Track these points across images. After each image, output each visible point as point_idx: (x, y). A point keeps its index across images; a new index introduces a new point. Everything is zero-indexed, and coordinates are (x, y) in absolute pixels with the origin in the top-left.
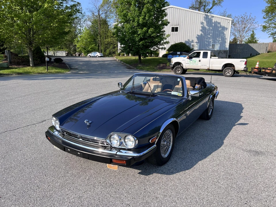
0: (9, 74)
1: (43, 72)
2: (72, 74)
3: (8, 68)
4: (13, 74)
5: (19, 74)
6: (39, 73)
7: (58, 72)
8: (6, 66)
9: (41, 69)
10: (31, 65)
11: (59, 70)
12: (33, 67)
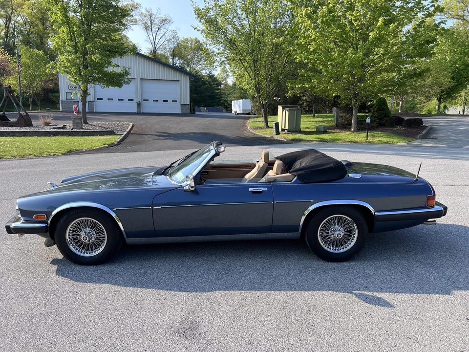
0: (309, 141)
1: (359, 140)
2: (409, 146)
3: (325, 132)
4: (314, 141)
5: (323, 141)
6: (351, 142)
7: (384, 142)
8: (323, 130)
9: (361, 137)
10: (353, 129)
11: (389, 139)
12: (353, 132)
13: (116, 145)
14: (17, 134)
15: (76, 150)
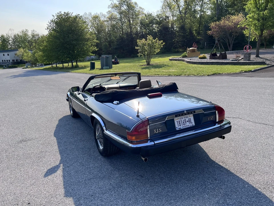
13: (253, 72)
14: (209, 63)
15: (219, 74)
